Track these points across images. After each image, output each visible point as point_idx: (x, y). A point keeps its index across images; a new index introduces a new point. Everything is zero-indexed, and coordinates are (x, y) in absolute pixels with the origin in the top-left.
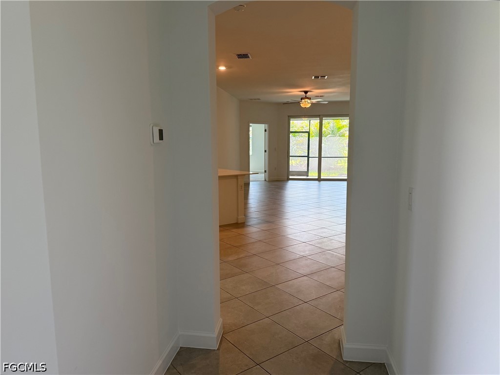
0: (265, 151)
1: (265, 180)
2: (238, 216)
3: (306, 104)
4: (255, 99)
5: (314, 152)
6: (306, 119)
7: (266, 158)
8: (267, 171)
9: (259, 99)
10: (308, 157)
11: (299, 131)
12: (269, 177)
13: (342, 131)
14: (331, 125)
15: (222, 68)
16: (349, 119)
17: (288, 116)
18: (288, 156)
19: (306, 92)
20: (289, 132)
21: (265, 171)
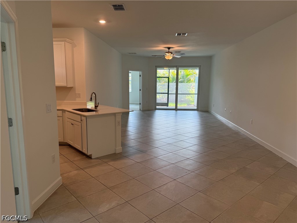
0: (140, 90)
1: (140, 110)
2: (116, 147)
3: (169, 57)
4: (132, 53)
5: (173, 90)
6: (167, 68)
7: (141, 95)
8: (141, 104)
9: (135, 53)
10: (168, 94)
11: (162, 76)
12: (143, 107)
13: (189, 77)
14: (182, 73)
15: (102, 22)
16: (199, 69)
17: (156, 66)
18: (156, 93)
19: (169, 48)
20: (156, 77)
21: (140, 104)
